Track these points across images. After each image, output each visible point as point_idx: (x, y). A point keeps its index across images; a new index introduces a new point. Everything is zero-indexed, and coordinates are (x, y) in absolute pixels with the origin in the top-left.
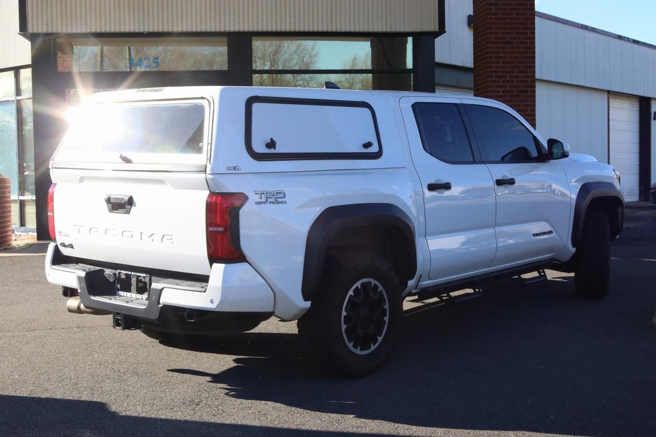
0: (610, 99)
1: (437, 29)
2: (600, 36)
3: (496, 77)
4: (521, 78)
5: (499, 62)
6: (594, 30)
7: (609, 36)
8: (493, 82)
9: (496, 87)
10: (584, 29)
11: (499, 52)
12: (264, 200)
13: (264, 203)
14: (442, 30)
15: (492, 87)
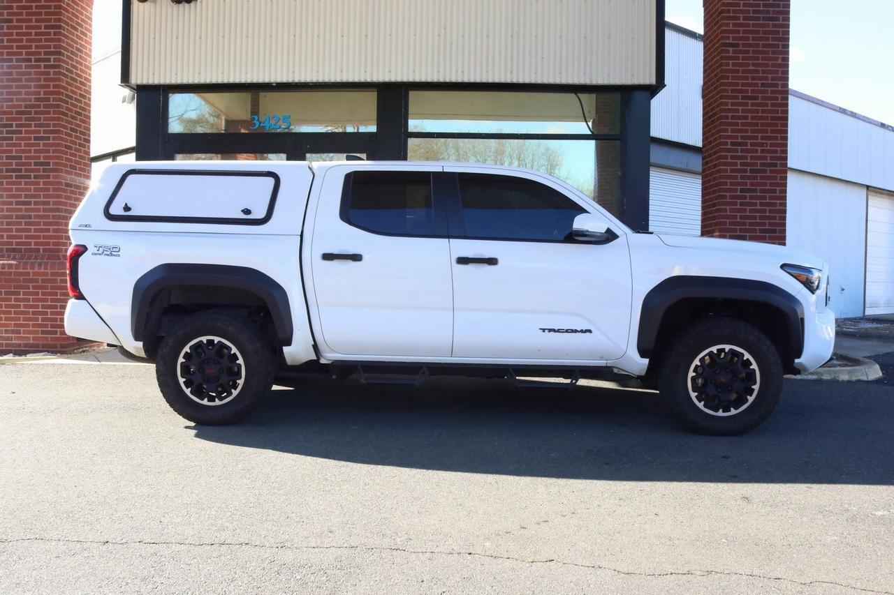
0: (870, 197)
1: (653, 82)
2: (861, 123)
3: (732, 144)
4: (767, 146)
5: (737, 124)
6: (853, 115)
7: (870, 123)
8: (729, 151)
9: (732, 157)
10: (842, 113)
11: (737, 111)
12: (100, 252)
13: (100, 254)
14: (660, 84)
15: (726, 157)
